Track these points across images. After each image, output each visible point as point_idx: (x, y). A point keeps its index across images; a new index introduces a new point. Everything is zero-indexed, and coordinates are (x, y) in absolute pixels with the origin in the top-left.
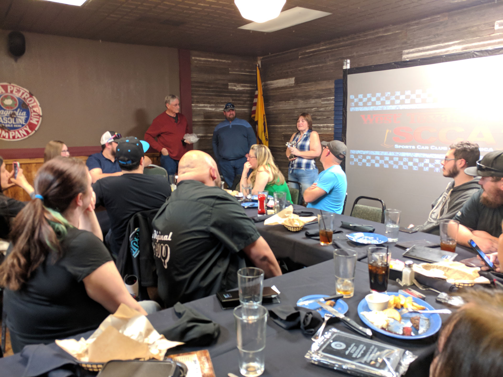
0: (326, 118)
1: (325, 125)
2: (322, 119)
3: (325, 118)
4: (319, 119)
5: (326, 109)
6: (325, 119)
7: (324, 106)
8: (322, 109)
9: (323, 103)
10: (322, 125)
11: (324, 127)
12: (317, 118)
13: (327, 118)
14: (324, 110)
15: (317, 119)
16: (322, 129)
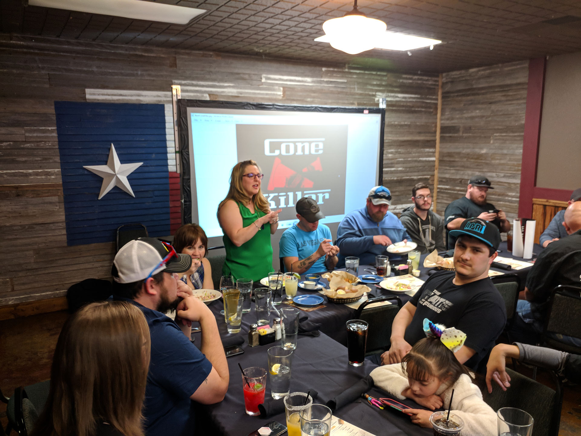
0: (41, 160)
1: (40, 171)
2: (32, 161)
3: (39, 159)
4: (25, 162)
5: (38, 145)
6: (39, 162)
7: (32, 140)
8: (28, 145)
9: (30, 135)
10: (30, 171)
11: (37, 174)
12: (18, 159)
13: (43, 160)
14: (34, 147)
15: (16, 161)
16: (32, 177)
